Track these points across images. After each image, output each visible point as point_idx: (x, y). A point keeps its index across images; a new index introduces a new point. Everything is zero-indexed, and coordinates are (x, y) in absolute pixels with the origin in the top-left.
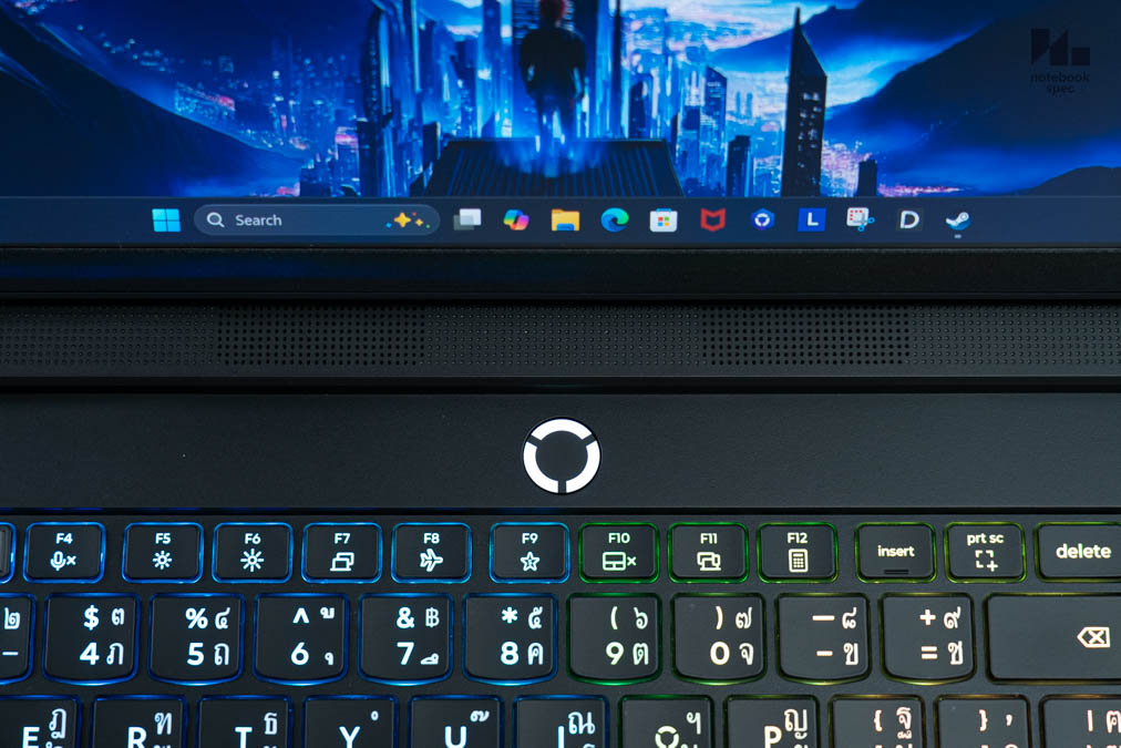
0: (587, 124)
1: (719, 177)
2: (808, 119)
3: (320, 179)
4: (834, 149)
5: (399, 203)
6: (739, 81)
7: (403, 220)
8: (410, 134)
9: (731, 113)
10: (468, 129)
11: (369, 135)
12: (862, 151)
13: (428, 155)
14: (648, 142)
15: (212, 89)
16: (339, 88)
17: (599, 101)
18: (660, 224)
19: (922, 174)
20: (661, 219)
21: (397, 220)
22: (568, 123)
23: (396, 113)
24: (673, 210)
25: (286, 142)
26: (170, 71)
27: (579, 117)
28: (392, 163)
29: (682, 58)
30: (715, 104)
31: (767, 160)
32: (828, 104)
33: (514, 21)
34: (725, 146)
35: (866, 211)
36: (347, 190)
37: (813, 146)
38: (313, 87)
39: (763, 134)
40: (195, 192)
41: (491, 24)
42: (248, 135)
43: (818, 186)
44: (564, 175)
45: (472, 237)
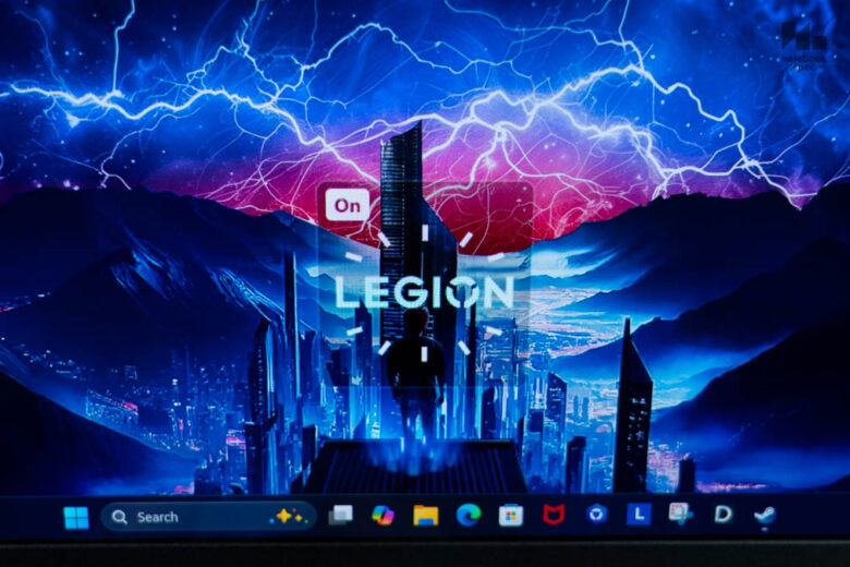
0: (445, 427)
1: (559, 476)
2: (636, 421)
3: (212, 479)
4: (658, 449)
5: (282, 500)
6: (578, 387)
7: (284, 516)
8: (291, 436)
9: (570, 416)
10: (342, 431)
11: (255, 436)
12: (683, 452)
13: (307, 456)
14: (498, 443)
15: (119, 395)
16: (230, 393)
17: (456, 405)
18: (508, 518)
19: (734, 472)
20: (508, 514)
21: (279, 516)
22: (429, 424)
23: (278, 416)
24: (520, 505)
25: (183, 445)
26: (81, 379)
27: (438, 420)
28: (276, 463)
29: (528, 365)
30: (556, 408)
31: (601, 459)
32: (653, 408)
33: (382, 332)
34: (564, 446)
35: (685, 506)
36: (236, 489)
37: (640, 446)
38: (207, 393)
39: (598, 435)
40: (102, 491)
41: (364, 333)
42: (149, 437)
43: (644, 483)
44: (425, 474)
45: (345, 533)
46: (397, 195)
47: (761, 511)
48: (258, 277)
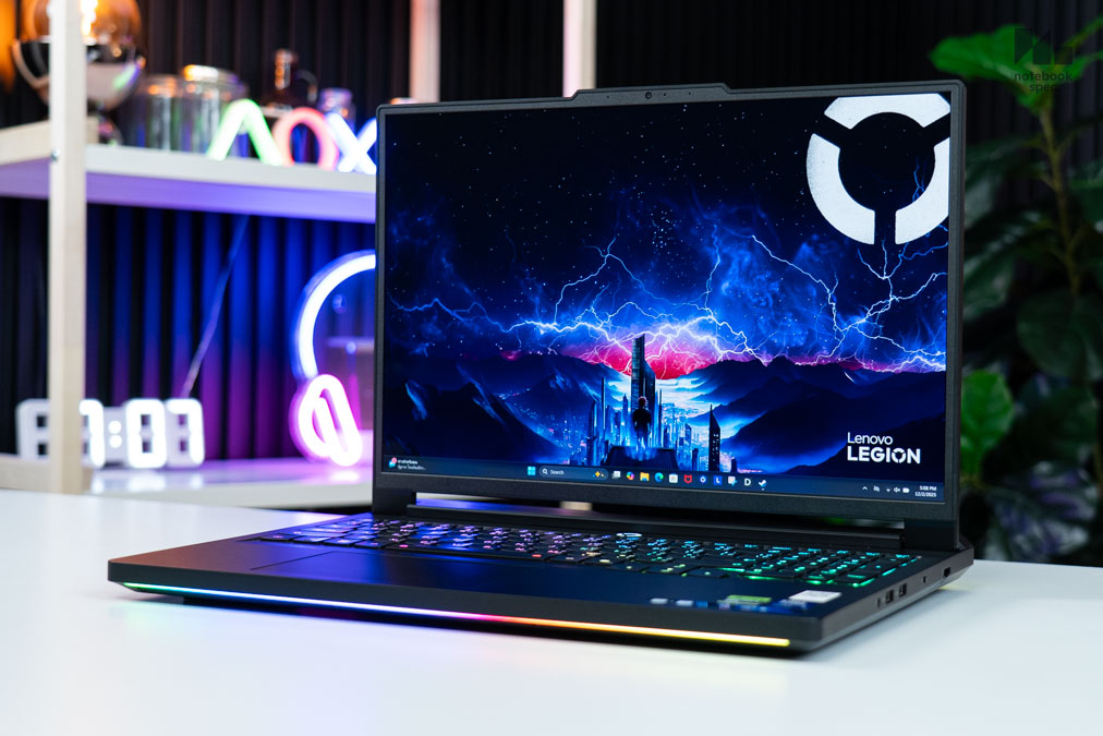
1: (689, 464)
2: (715, 443)
3: (575, 458)
4: (723, 455)
5: (597, 468)
6: (695, 429)
7: (598, 474)
8: (601, 443)
9: (693, 440)
10: (617, 442)
11: (590, 443)
12: (732, 456)
13: (606, 452)
14: (668, 449)
15: (549, 425)
16: (582, 427)
18: (673, 480)
19: (750, 465)
20: (673, 478)
21: (596, 474)
22: (646, 441)
23: (597, 437)
24: (676, 474)
25: (567, 445)
26: (537, 420)
28: (596, 454)
29: (678, 420)
30: (688, 437)
31: (703, 457)
32: (721, 438)
34: (691, 452)
35: (734, 478)
36: (583, 463)
37: (717, 453)
38: (576, 426)
39: (702, 448)
40: (541, 461)
41: (625, 407)
42: (557, 442)
43: (718, 469)
44: (645, 460)
45: (617, 481)
46: (637, 358)
47: (761, 481)
48: (593, 385)
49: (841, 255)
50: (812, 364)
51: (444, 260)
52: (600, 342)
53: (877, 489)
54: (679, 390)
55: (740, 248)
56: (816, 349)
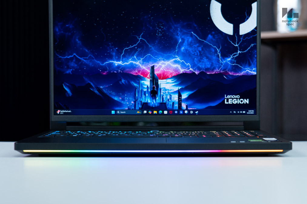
1: (171, 107)
2: (180, 100)
3: (130, 107)
4: (183, 104)
5: (138, 110)
6: (173, 96)
7: (138, 112)
8: (139, 102)
10: (145, 101)
11: (135, 102)
12: (186, 104)
13: (141, 105)
14: (164, 103)
15: (119, 96)
16: (132, 96)
17: (159, 98)
19: (193, 107)
20: (165, 112)
22: (155, 100)
23: (138, 100)
25: (126, 103)
26: (115, 95)
28: (137, 105)
29: (167, 93)
30: (171, 98)
31: (176, 105)
32: (182, 98)
33: (150, 89)
34: (172, 103)
35: (187, 111)
36: (132, 109)
37: (181, 103)
38: (130, 96)
39: (176, 102)
40: (117, 109)
41: (148, 89)
42: (122, 102)
43: (181, 108)
44: (155, 107)
45: (145, 114)
46: (152, 73)
47: (196, 112)
48: (136, 82)
49: (222, 38)
50: (213, 73)
51: (77, 40)
52: (138, 68)
53: (235, 112)
54: (167, 83)
55: (187, 36)
56: (214, 69)
